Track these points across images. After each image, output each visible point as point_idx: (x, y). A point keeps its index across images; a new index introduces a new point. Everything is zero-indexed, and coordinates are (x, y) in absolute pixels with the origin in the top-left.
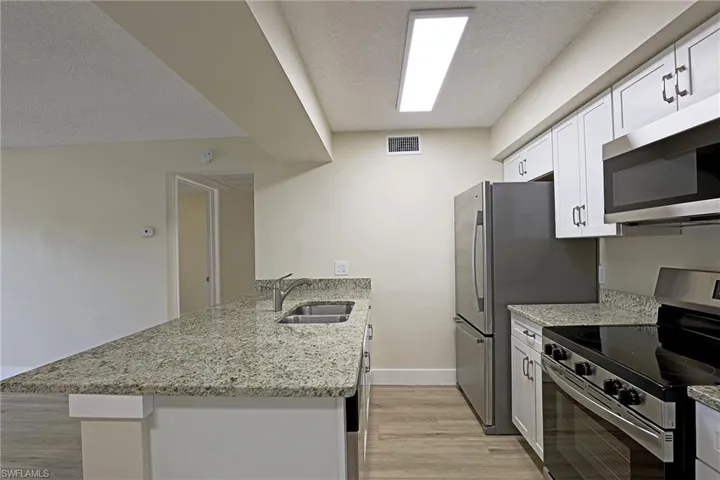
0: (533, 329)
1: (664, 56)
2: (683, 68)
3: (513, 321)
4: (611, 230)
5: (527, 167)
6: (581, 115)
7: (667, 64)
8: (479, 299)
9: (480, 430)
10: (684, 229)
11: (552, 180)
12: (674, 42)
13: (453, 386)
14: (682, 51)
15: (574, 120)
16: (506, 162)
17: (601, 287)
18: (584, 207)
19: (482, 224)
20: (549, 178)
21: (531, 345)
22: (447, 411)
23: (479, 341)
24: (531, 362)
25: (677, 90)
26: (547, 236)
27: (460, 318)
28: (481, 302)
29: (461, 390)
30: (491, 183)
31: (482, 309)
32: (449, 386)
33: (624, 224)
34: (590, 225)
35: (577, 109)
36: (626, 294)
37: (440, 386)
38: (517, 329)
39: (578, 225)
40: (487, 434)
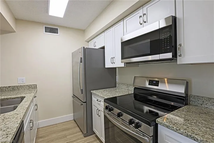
0: (100, 99)
1: (139, 10)
2: (145, 14)
3: (93, 96)
4: (122, 65)
5: (96, 44)
6: (114, 27)
7: (140, 12)
8: (81, 90)
9: (82, 136)
10: (139, 65)
11: (104, 49)
12: (143, 6)
13: (72, 120)
14: (145, 8)
15: (112, 29)
16: (89, 42)
17: (117, 82)
18: (114, 58)
19: (82, 62)
20: (103, 48)
21: (99, 104)
22: (70, 131)
23: (81, 105)
24: (99, 110)
25: (144, 20)
26: (102, 67)
27: (74, 96)
28: (82, 90)
29: (75, 121)
30: (85, 48)
31: (82, 93)
32: (71, 121)
33: (126, 63)
34: (116, 63)
35: (112, 26)
36: (124, 84)
37: (67, 121)
38: (94, 99)
39: (112, 63)
40: (85, 137)
